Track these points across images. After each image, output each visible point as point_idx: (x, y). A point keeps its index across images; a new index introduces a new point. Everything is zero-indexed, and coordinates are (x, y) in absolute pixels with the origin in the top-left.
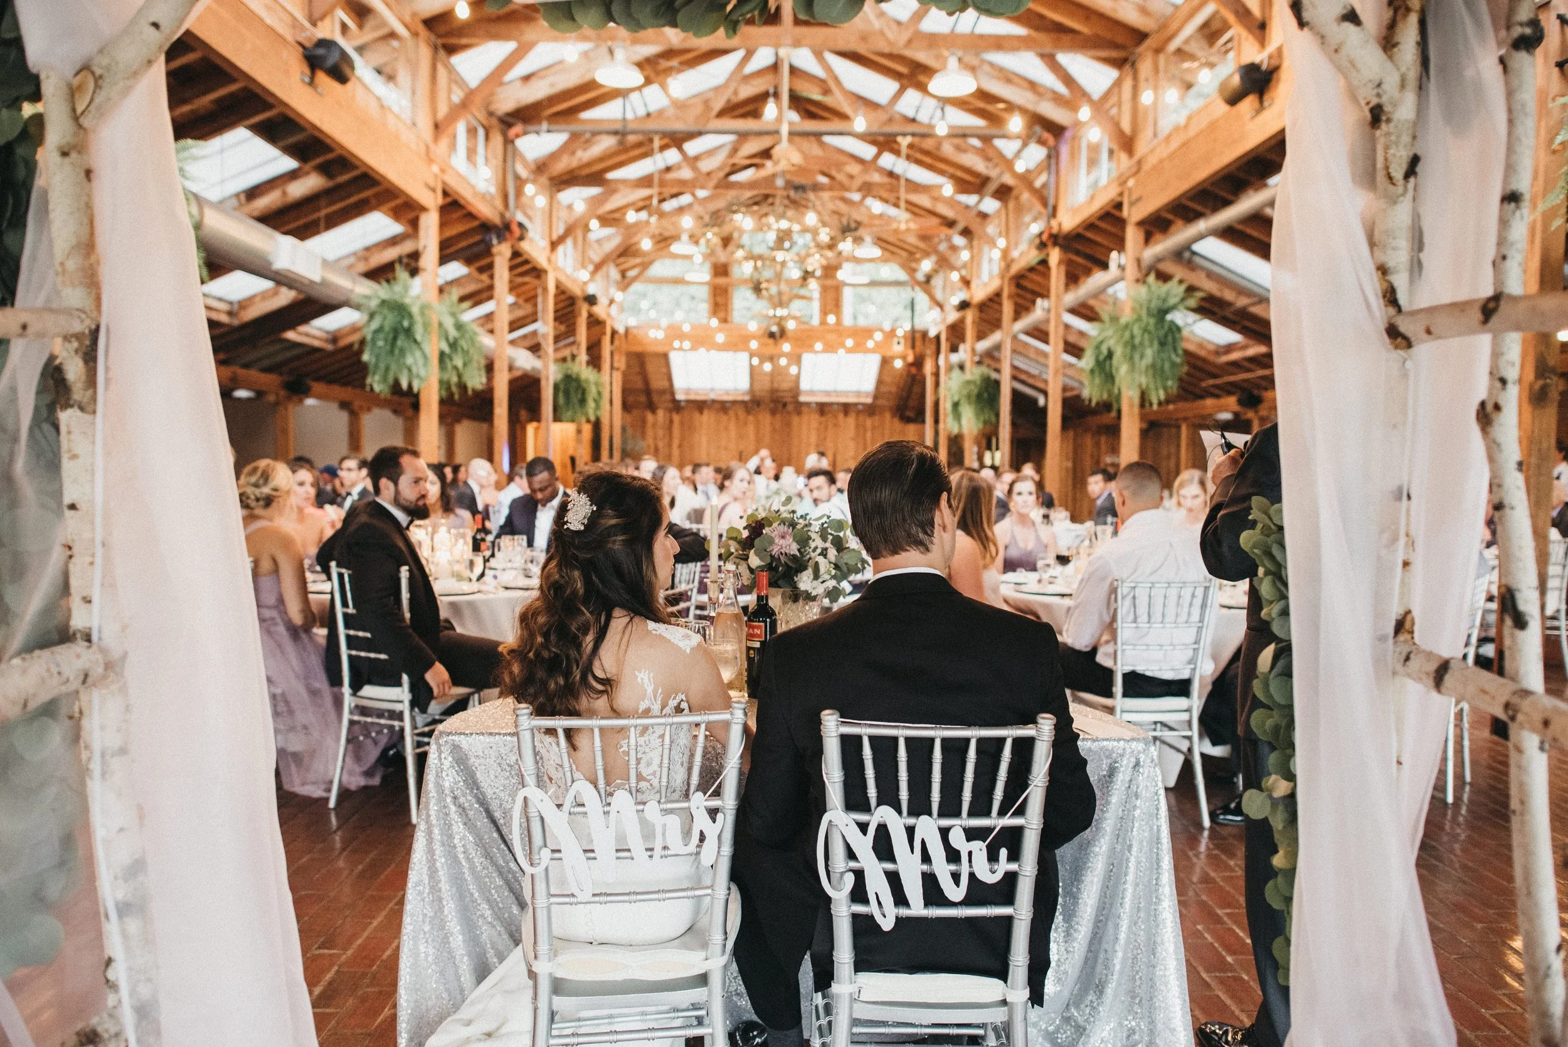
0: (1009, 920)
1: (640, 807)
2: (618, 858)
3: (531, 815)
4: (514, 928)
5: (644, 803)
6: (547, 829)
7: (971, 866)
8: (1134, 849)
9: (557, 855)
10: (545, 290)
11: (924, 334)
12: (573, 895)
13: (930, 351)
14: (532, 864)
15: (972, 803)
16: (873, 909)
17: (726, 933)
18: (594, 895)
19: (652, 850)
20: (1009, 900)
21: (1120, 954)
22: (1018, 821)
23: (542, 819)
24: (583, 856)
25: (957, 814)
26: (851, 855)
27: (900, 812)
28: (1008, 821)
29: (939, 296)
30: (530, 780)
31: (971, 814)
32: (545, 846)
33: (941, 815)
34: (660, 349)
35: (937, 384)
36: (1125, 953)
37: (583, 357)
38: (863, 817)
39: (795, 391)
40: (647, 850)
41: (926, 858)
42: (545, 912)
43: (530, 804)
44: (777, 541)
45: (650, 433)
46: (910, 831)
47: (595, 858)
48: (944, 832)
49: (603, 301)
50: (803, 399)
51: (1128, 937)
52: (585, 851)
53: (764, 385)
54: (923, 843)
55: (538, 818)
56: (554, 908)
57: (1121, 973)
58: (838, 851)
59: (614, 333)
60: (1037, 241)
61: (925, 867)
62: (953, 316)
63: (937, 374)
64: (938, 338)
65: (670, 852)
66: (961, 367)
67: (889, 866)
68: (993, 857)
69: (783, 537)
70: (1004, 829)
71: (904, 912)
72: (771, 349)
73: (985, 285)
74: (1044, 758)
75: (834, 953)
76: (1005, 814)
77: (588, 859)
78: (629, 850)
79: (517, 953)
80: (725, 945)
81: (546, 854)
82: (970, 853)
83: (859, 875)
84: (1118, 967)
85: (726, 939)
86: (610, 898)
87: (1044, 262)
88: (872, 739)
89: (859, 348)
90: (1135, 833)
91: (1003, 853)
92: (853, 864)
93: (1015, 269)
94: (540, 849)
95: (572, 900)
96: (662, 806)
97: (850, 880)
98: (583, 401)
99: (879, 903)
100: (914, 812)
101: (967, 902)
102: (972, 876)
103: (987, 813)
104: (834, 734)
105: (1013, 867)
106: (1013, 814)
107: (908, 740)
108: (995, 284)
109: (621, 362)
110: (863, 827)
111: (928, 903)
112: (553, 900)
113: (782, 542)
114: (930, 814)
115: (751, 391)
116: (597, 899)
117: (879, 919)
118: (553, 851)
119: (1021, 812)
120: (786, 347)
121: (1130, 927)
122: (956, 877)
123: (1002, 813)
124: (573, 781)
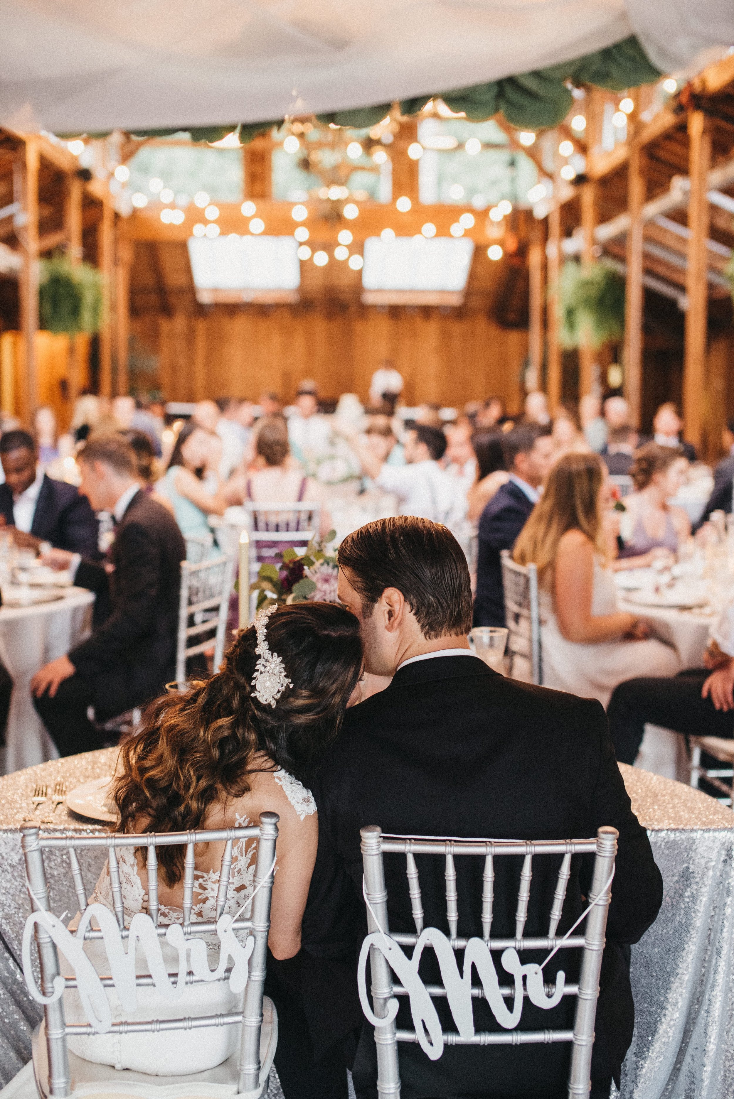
0: (568, 1046)
1: (162, 931)
2: (138, 985)
3: (42, 941)
4: (21, 1045)
5: (167, 926)
6: (60, 956)
7: (525, 989)
8: (724, 952)
9: (71, 983)
10: (24, 166)
11: (529, 214)
12: (90, 1026)
13: (536, 235)
14: (44, 994)
15: (527, 923)
16: (419, 1036)
17: (259, 1062)
18: (114, 1025)
19: (175, 975)
20: (569, 1024)
21: (708, 1068)
22: (577, 942)
23: (54, 946)
24: (100, 984)
25: (511, 935)
26: (395, 980)
27: (447, 933)
28: (567, 942)
29: (549, 165)
30: (40, 904)
31: (527, 934)
32: (58, 974)
33: (494, 936)
34: (176, 236)
35: (545, 281)
36: (715, 1065)
37: (75, 250)
38: (407, 940)
39: (358, 288)
40: (170, 975)
41: (476, 981)
42: (60, 1044)
43: (40, 929)
44: (319, 585)
45: (165, 344)
46: (459, 954)
47: (113, 986)
48: (497, 955)
49: (99, 174)
50: (369, 299)
51: (718, 1047)
52: (102, 979)
53: (316, 283)
54: (474, 966)
55: (50, 944)
56: (68, 1037)
57: (711, 1086)
58: (381, 976)
59: (117, 216)
60: (674, 104)
61: (476, 992)
62: (567, 193)
63: (545, 267)
64: (546, 221)
65: (195, 978)
66: (577, 258)
67: (437, 991)
68: (549, 979)
69: (326, 581)
70: (562, 950)
71: (453, 1039)
72: (324, 235)
73: (609, 154)
74: (605, 874)
75: (378, 1083)
76: (564, 934)
77: (106, 986)
78: (150, 976)
79: (26, 1072)
80: (257, 1076)
81: (59, 983)
82: (525, 977)
83: (404, 1000)
84: (706, 1082)
85: (259, 1068)
86: (130, 1028)
87: (682, 128)
88: (417, 856)
89: (443, 232)
90: (725, 935)
91: (561, 976)
92: (397, 989)
93: (647, 135)
94: (53, 977)
95: (89, 1030)
96: (186, 929)
97: (393, 1007)
98: (76, 311)
99: (426, 1030)
100: (464, 933)
101: (522, 1027)
102: (526, 999)
103: (543, 934)
104: (375, 852)
105: (573, 989)
106: (572, 934)
107: (457, 858)
108: (621, 154)
109: (126, 254)
110: (408, 950)
111: (479, 1029)
112: (68, 1030)
113: (326, 587)
114: (481, 935)
115: (301, 289)
116: (116, 1028)
117: (425, 1047)
118: (67, 979)
119: (581, 931)
120: (345, 237)
121: (720, 1035)
122: (509, 1002)
123: (560, 933)
124: (87, 905)
